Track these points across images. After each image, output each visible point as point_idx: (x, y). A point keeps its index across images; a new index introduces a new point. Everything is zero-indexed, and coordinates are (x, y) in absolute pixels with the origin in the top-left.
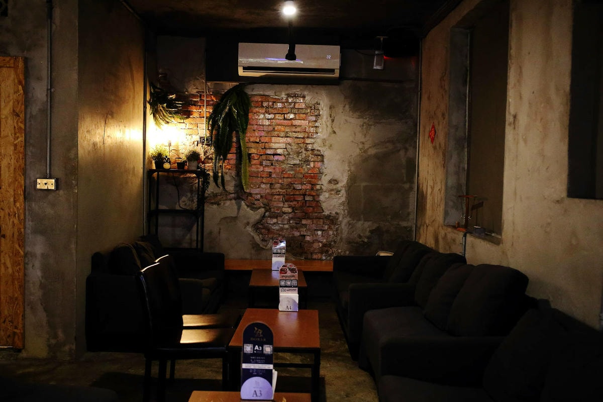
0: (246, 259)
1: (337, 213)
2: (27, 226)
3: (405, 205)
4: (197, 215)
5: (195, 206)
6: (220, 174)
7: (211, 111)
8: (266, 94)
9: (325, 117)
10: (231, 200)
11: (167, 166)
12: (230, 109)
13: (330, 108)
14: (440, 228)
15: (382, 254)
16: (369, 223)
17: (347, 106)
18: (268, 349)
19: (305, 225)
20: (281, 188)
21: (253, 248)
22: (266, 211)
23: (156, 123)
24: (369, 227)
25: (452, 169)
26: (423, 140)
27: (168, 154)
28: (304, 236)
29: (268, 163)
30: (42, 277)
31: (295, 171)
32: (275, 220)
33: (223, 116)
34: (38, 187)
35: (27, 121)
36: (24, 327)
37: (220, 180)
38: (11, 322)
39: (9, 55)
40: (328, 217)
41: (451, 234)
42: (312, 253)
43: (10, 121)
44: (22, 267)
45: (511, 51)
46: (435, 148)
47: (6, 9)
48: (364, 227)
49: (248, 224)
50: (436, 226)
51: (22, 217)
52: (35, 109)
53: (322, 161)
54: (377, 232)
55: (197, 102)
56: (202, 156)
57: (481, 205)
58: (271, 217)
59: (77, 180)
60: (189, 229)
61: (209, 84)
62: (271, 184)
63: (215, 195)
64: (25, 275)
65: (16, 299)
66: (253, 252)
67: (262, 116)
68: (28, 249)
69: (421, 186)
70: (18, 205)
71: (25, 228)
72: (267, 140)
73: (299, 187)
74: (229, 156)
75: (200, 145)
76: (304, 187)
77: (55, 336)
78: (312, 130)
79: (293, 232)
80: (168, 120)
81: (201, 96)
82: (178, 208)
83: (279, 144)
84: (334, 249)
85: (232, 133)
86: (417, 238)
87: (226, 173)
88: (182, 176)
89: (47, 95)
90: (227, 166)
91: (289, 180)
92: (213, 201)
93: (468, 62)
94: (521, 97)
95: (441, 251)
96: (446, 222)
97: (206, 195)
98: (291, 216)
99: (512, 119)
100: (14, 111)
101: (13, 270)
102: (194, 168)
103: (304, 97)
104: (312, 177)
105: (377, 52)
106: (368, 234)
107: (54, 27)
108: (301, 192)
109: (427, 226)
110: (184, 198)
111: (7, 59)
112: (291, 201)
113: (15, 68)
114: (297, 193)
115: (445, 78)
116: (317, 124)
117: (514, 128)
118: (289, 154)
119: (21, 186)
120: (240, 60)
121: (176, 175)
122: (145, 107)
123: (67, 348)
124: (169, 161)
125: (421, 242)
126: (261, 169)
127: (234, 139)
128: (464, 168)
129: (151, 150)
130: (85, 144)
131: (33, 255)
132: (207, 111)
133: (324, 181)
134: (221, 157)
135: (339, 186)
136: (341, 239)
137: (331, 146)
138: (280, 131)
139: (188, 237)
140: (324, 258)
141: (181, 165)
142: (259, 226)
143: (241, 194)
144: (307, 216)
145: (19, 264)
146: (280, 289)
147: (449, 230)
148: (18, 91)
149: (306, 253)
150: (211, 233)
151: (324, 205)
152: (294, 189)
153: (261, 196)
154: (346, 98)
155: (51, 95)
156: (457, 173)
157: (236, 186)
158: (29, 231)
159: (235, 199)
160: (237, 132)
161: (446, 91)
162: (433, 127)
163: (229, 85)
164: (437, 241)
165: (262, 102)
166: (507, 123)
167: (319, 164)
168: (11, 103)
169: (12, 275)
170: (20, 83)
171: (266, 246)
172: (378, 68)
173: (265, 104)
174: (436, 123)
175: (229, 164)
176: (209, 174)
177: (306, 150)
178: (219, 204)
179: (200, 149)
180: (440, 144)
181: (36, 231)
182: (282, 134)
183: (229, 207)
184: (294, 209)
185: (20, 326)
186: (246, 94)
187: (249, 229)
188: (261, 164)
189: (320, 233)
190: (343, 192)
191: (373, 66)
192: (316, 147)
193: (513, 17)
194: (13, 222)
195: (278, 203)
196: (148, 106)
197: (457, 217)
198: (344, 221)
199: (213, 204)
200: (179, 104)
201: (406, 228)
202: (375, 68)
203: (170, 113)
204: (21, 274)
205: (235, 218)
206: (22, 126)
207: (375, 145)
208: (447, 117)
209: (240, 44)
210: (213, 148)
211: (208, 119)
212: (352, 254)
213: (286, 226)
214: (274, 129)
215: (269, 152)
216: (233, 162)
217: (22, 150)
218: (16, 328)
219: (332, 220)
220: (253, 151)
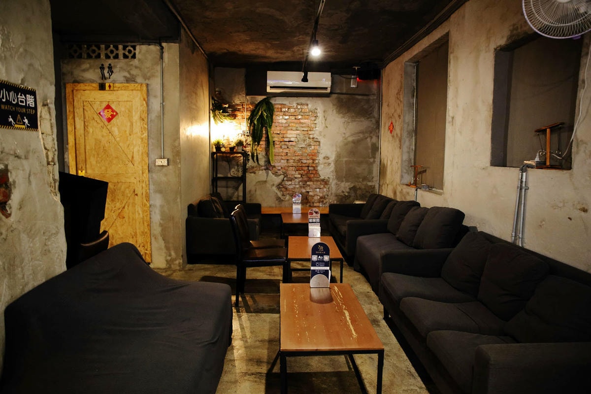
0: (272, 207)
1: (329, 178)
2: (151, 188)
3: (370, 172)
4: (242, 179)
5: (240, 174)
6: (255, 154)
7: (249, 114)
8: (284, 103)
9: (321, 118)
10: (262, 170)
11: (223, 149)
12: (262, 113)
13: (324, 112)
14: (398, 186)
15: (357, 202)
16: (349, 183)
17: (335, 111)
18: (326, 258)
19: (309, 185)
20: (294, 162)
21: (277, 200)
22: (285, 177)
23: (215, 123)
24: (349, 186)
25: (405, 149)
26: (384, 132)
27: (223, 142)
28: (308, 192)
29: (286, 147)
30: (161, 219)
31: (302, 151)
32: (290, 183)
33: (257, 117)
34: (157, 164)
35: (149, 123)
36: (151, 250)
37: (255, 158)
38: (144, 246)
39: (137, 83)
40: (323, 180)
41: (406, 189)
42: (313, 203)
43: (138, 124)
44: (148, 213)
45: (450, 78)
46: (393, 136)
47: (135, 54)
48: (345, 186)
49: (273, 185)
50: (395, 184)
51: (148, 183)
52: (153, 116)
53: (319, 145)
54: (354, 189)
55: (240, 109)
56: (245, 144)
57: (425, 171)
58: (287, 181)
59: (180, 159)
60: (237, 189)
61: (248, 97)
62: (287, 160)
63: (253, 167)
64: (150, 218)
65: (146, 232)
66: (277, 202)
67: (281, 117)
68: (152, 202)
69: (382, 160)
70: (145, 175)
71: (149, 190)
72: (284, 132)
73: (305, 161)
74: (261, 143)
75: (243, 136)
76: (308, 162)
77: (170, 255)
78: (313, 125)
79: (302, 190)
80: (222, 120)
81: (242, 105)
82: (229, 176)
83: (292, 135)
84: (327, 200)
85: (263, 128)
86: (380, 191)
87: (259, 154)
88: (231, 156)
89: (161, 107)
90: (260, 150)
91: (299, 157)
92: (251, 171)
93: (415, 83)
94: (457, 106)
95: (398, 200)
96: (402, 182)
97: (247, 167)
98: (300, 179)
99: (450, 119)
100: (140, 117)
101: (143, 214)
102: (240, 150)
103: (307, 105)
104: (313, 156)
105: (353, 77)
106: (348, 190)
107: (164, 65)
108: (306, 165)
109: (387, 185)
110: (233, 170)
111: (136, 85)
112: (300, 171)
113: (141, 90)
114: (304, 165)
115: (400, 93)
116: (315, 122)
117: (453, 125)
118: (298, 141)
119: (146, 163)
120: (268, 82)
121: (228, 155)
122: (210, 113)
123: (177, 262)
124: (224, 146)
125: (383, 194)
126: (281, 150)
127: (264, 132)
128: (412, 149)
129: (214, 140)
130: (183, 136)
131: (155, 206)
132: (247, 114)
133: (320, 158)
134: (256, 143)
135: (330, 161)
136: (331, 194)
137: (325, 135)
138: (293, 126)
139: (236, 194)
140: (321, 205)
141: (232, 149)
142: (280, 186)
143: (268, 165)
144: (310, 180)
145: (147, 212)
146: (309, 224)
147: (405, 186)
148: (143, 105)
149: (310, 202)
150: (250, 191)
151: (320, 173)
152: (302, 163)
153: (282, 168)
154: (334, 105)
155: (163, 107)
156: (409, 152)
157: (265, 162)
158: (151, 191)
159: (265, 170)
160: (266, 127)
161: (401, 101)
162: (392, 123)
163: (260, 98)
164: (395, 193)
165: (281, 109)
166: (447, 122)
167: (318, 147)
168: (139, 113)
169: (143, 218)
170: (144, 99)
171: (285, 199)
172: (354, 86)
173: (283, 110)
174: (394, 121)
175: (261, 147)
176: (249, 155)
177: (309, 138)
178: (255, 173)
179: (243, 139)
180: (397, 134)
181: (156, 191)
182: (294, 129)
183: (262, 175)
184: (302, 175)
185: (149, 249)
186: (271, 103)
187: (274, 188)
188: (281, 147)
189: (318, 190)
190: (332, 165)
191: (350, 85)
192: (315, 136)
193: (451, 57)
194: (142, 186)
195: (292, 172)
196: (211, 112)
197: (409, 178)
198: (333, 183)
199: (251, 173)
200: (230, 110)
201: (371, 186)
202: (352, 86)
203: (224, 116)
204: (148, 218)
205: (266, 182)
206: (146, 126)
207: (352, 135)
208: (402, 117)
209: (268, 72)
210: (251, 137)
211: (248, 119)
212: (338, 203)
213: (297, 186)
214: (289, 125)
215: (286, 140)
216: (264, 146)
217: (146, 141)
218: (146, 250)
219: (325, 182)
220: (275, 139)
